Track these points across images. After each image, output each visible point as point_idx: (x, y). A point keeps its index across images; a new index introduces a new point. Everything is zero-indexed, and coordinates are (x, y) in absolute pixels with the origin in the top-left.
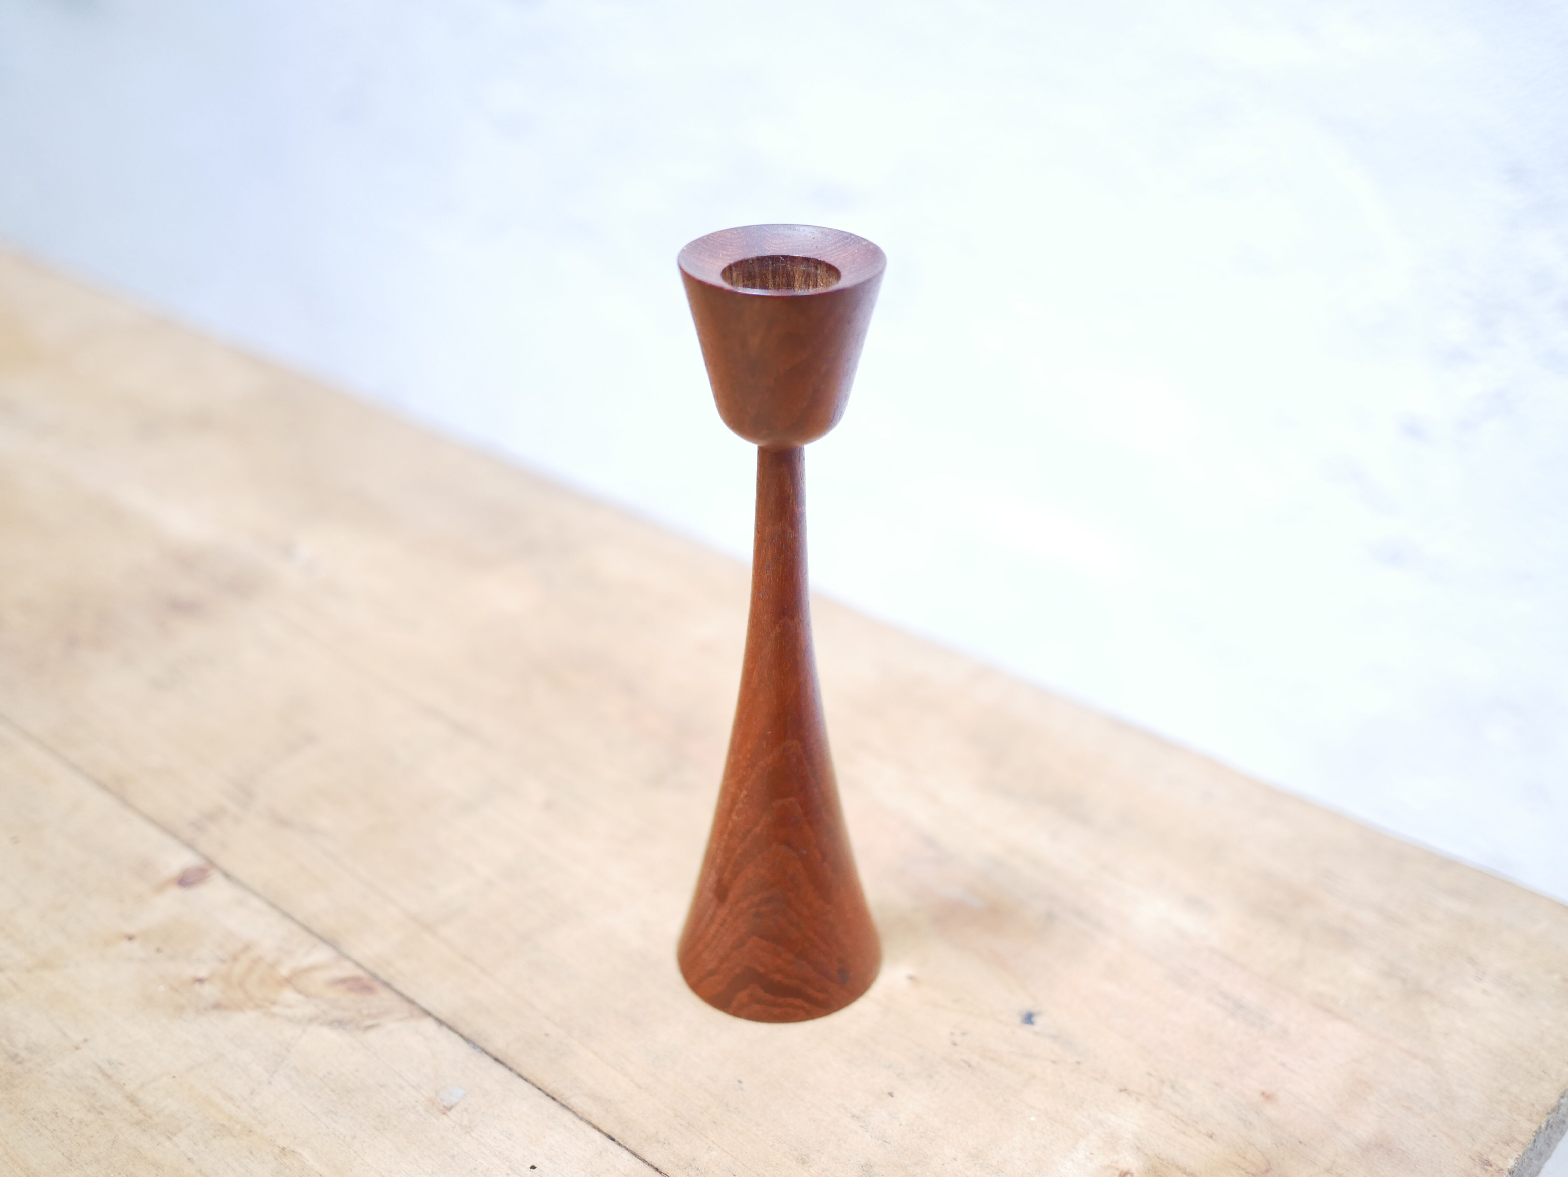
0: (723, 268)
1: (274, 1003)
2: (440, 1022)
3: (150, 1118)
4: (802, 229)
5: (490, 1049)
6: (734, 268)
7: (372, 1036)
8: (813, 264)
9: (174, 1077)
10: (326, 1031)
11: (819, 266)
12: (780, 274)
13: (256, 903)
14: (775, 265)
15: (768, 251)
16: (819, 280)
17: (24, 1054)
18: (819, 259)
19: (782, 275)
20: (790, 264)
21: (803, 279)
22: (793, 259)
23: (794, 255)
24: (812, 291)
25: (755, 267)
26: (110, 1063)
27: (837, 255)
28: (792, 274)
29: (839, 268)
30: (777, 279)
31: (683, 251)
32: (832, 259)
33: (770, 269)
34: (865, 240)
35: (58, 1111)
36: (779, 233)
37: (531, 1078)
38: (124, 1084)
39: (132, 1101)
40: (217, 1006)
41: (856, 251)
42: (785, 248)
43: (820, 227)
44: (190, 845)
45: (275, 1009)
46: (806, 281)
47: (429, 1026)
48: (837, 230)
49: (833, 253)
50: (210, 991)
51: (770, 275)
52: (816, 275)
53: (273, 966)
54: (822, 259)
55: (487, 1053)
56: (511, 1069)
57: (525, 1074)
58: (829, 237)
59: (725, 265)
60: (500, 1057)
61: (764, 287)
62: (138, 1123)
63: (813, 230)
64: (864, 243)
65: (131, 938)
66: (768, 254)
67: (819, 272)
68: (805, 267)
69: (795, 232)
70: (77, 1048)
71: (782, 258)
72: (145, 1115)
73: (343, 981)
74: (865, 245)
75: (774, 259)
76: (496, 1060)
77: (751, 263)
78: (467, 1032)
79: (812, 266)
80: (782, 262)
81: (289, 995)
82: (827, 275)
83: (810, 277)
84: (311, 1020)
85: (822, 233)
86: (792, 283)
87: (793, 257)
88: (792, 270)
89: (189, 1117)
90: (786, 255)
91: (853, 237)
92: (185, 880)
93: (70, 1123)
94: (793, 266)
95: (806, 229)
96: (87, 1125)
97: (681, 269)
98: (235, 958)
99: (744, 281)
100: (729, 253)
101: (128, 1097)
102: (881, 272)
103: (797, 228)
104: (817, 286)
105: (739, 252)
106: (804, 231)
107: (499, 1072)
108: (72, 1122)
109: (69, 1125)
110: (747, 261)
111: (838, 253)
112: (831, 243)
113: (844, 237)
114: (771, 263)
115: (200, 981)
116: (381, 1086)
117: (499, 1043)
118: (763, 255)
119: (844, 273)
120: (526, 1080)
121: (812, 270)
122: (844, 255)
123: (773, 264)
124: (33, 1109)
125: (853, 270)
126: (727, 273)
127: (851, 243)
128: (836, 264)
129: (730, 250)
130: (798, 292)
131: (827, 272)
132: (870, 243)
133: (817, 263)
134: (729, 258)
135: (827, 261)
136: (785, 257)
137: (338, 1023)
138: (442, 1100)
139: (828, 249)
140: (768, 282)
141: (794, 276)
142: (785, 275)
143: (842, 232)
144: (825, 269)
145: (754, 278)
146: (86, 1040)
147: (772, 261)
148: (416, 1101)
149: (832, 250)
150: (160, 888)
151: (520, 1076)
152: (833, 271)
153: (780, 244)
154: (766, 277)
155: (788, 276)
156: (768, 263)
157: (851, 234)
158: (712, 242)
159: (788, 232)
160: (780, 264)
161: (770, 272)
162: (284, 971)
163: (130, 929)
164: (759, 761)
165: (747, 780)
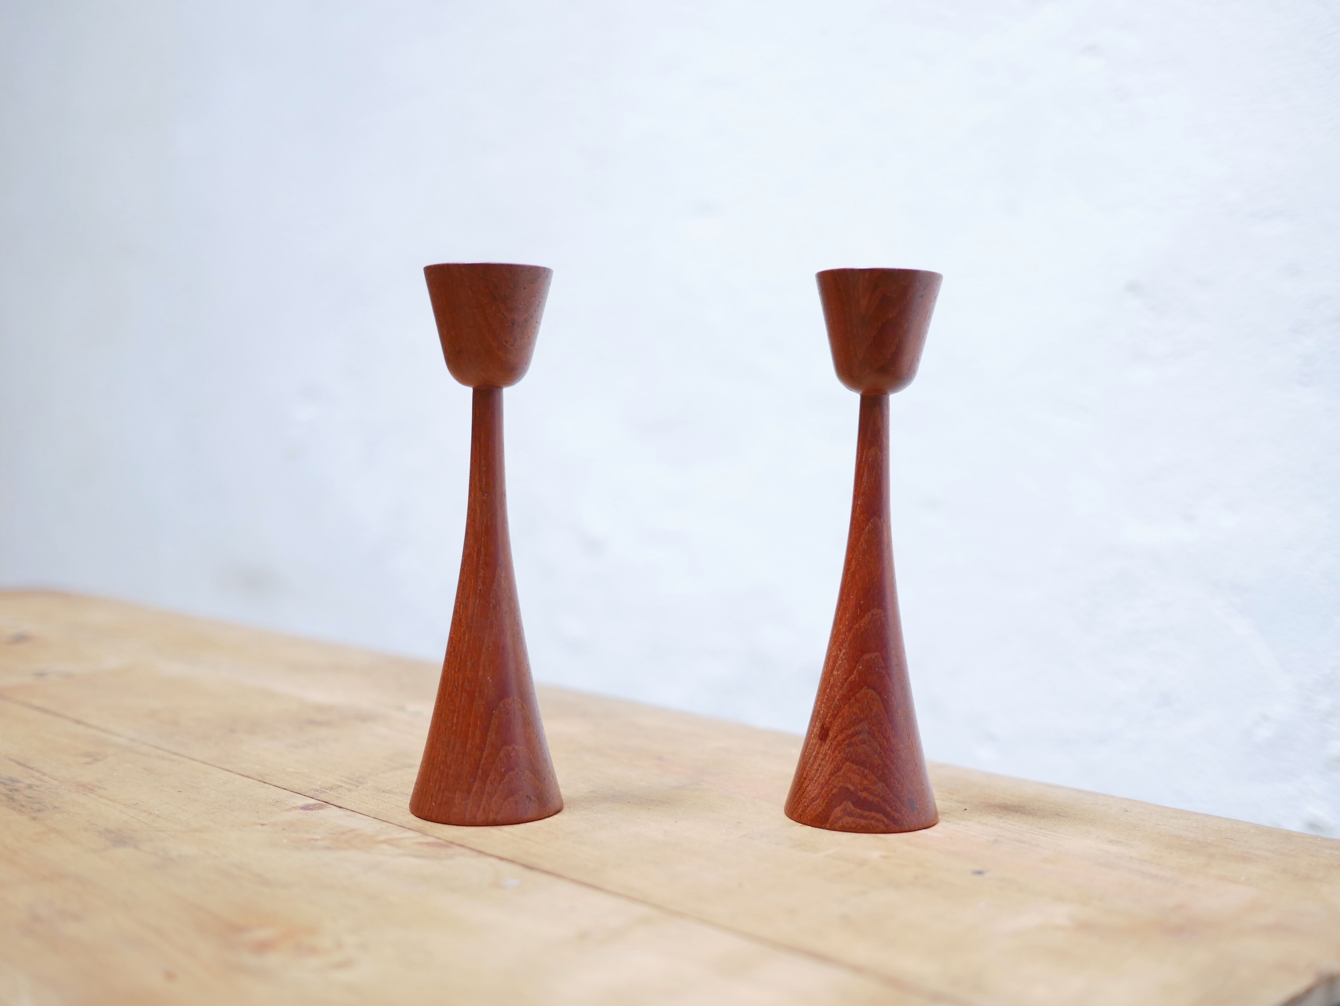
164: (855, 624)
165: (845, 642)
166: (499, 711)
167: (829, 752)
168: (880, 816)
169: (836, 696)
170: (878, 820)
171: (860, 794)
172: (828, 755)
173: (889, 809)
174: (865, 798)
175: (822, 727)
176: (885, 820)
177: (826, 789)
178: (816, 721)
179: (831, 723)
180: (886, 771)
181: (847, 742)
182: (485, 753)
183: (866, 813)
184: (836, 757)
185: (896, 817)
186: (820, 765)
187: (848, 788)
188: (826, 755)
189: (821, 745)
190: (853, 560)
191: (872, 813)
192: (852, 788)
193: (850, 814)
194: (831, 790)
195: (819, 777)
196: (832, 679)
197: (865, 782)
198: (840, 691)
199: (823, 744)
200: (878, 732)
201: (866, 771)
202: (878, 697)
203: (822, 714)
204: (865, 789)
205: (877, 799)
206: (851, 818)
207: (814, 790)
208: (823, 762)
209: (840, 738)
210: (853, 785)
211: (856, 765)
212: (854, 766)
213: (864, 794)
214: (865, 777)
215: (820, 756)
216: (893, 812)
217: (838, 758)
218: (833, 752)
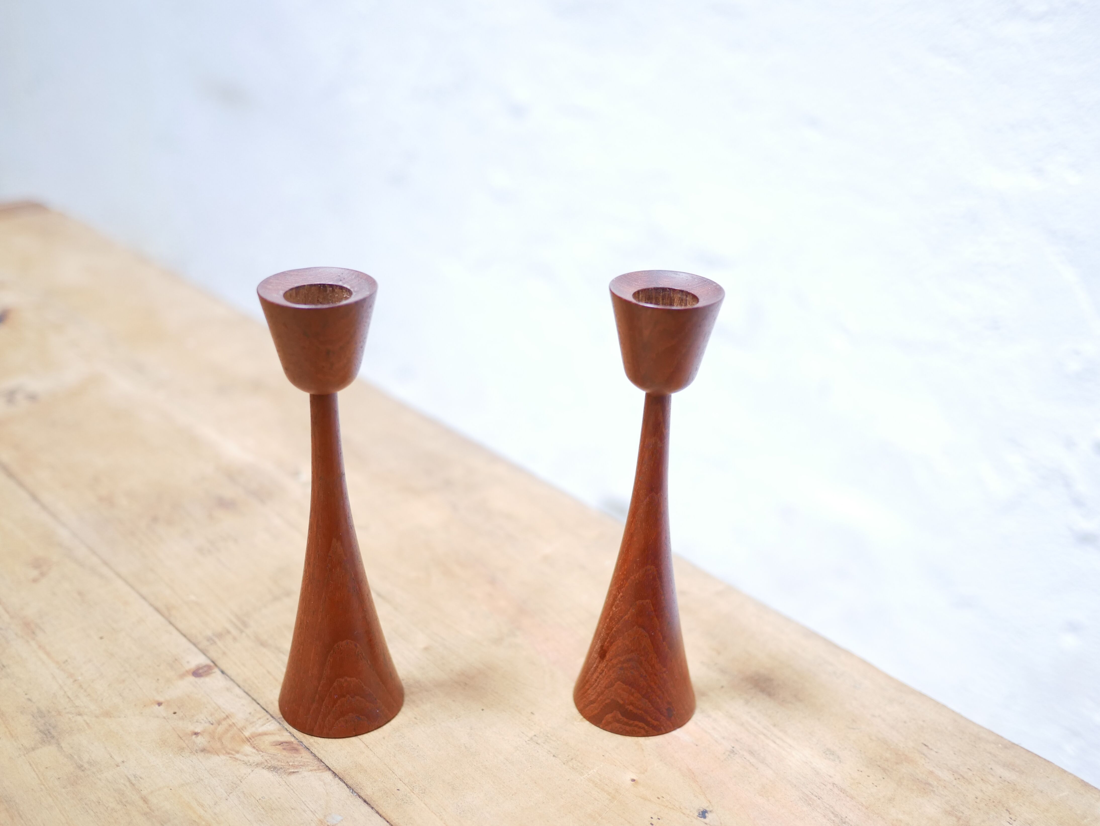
0: (634, 292)
1: (238, 752)
2: (335, 774)
3: (153, 811)
4: (681, 274)
5: (362, 794)
6: (640, 292)
7: (293, 777)
8: (685, 294)
9: (171, 789)
10: (265, 772)
11: (688, 296)
12: (667, 298)
13: (237, 691)
14: (664, 293)
15: (661, 285)
16: (687, 303)
17: (86, 766)
18: (689, 292)
19: (668, 299)
20: (673, 293)
21: (679, 302)
22: (674, 290)
23: (675, 288)
24: (683, 308)
25: (653, 293)
26: (135, 776)
27: (698, 290)
28: (673, 298)
29: (699, 297)
30: (665, 301)
31: (613, 281)
32: (695, 292)
33: (661, 295)
34: (715, 283)
35: (100, 801)
36: (668, 275)
37: (383, 814)
38: (141, 790)
39: (144, 801)
40: (203, 750)
41: (709, 289)
42: (671, 284)
43: (692, 274)
44: (204, 652)
45: (237, 756)
46: (680, 303)
47: (328, 776)
48: (701, 277)
49: (697, 289)
50: (201, 741)
51: (661, 298)
52: (686, 300)
53: (241, 730)
54: (690, 292)
55: (360, 797)
56: (372, 808)
57: (380, 812)
58: (695, 280)
59: (636, 290)
60: (367, 800)
61: (657, 303)
62: (145, 814)
63: (687, 275)
64: (714, 285)
65: (160, 704)
66: (660, 286)
67: (688, 299)
68: (681, 295)
69: (677, 275)
70: (117, 766)
71: (668, 289)
72: (150, 810)
73: (281, 743)
74: (715, 286)
75: (664, 289)
76: (365, 801)
77: (651, 291)
78: (349, 783)
79: (684, 295)
80: (668, 291)
81: (247, 748)
82: (692, 301)
83: (683, 301)
84: (257, 765)
85: (692, 277)
86: (673, 304)
87: (674, 289)
88: (673, 296)
89: (175, 813)
90: (670, 288)
91: (709, 281)
92: (197, 673)
93: (106, 809)
94: (674, 294)
95: (684, 274)
96: (116, 812)
97: (610, 290)
98: (219, 723)
99: (645, 300)
100: (639, 284)
101: (142, 798)
102: (721, 301)
103: (679, 273)
104: (686, 306)
105: (644, 284)
106: (682, 275)
107: (365, 808)
108: (107, 808)
109: (105, 810)
110: (648, 289)
111: (699, 289)
112: (696, 283)
113: (704, 281)
114: (662, 291)
115: (196, 734)
116: (293, 809)
117: (368, 792)
118: (658, 287)
119: (701, 300)
120: (380, 815)
121: (684, 297)
122: (702, 290)
123: (663, 292)
124: (86, 798)
125: (706, 298)
126: (637, 295)
127: (707, 284)
128: (697, 295)
129: (639, 282)
130: (675, 308)
131: (692, 299)
132: (718, 285)
133: (687, 294)
134: (638, 287)
135: (693, 293)
136: (670, 289)
137: (274, 769)
138: (327, 821)
139: (694, 287)
140: (659, 302)
141: (674, 300)
142: (669, 299)
143: (703, 277)
144: (691, 297)
145: (652, 299)
146: (123, 762)
147: (663, 290)
148: (312, 820)
149: (696, 287)
150: (182, 676)
151: (377, 812)
152: (695, 298)
153: (668, 282)
154: (658, 299)
155: (671, 299)
156: (660, 292)
157: (708, 279)
158: (630, 277)
159: (673, 275)
160: (667, 293)
161: (661, 296)
162: (247, 734)
163: (161, 699)
164: (631, 576)
165: (623, 587)
166: (333, 651)
167: (606, 670)
168: (641, 724)
169: (613, 628)
170: (640, 727)
171: (627, 707)
172: (604, 672)
173: (649, 719)
174: (631, 710)
175: (602, 647)
176: (646, 727)
177: (601, 697)
178: (598, 640)
179: (608, 647)
180: (649, 690)
181: (619, 666)
182: (321, 682)
183: (632, 722)
184: (611, 675)
185: (655, 724)
186: (598, 677)
187: (618, 702)
188: (603, 671)
189: (600, 662)
190: (633, 524)
191: (636, 722)
192: (621, 702)
193: (618, 721)
194: (605, 700)
195: (597, 686)
196: (611, 613)
197: (632, 698)
198: (617, 626)
199: (602, 661)
200: (645, 661)
201: (633, 690)
202: (647, 634)
203: (603, 637)
204: (631, 704)
205: (640, 712)
206: (619, 724)
207: (593, 695)
208: (601, 676)
209: (615, 661)
210: (622, 700)
211: (625, 685)
212: (624, 686)
213: (631, 708)
214: (632, 695)
215: (599, 670)
216: (653, 721)
217: (612, 676)
218: (609, 671)
